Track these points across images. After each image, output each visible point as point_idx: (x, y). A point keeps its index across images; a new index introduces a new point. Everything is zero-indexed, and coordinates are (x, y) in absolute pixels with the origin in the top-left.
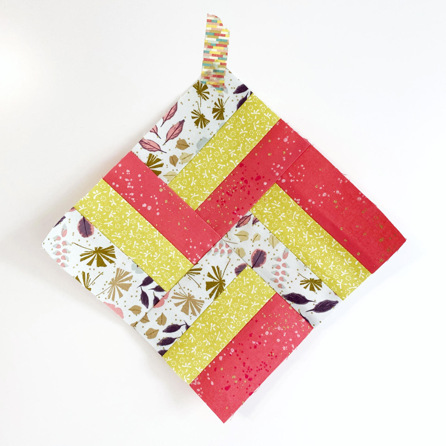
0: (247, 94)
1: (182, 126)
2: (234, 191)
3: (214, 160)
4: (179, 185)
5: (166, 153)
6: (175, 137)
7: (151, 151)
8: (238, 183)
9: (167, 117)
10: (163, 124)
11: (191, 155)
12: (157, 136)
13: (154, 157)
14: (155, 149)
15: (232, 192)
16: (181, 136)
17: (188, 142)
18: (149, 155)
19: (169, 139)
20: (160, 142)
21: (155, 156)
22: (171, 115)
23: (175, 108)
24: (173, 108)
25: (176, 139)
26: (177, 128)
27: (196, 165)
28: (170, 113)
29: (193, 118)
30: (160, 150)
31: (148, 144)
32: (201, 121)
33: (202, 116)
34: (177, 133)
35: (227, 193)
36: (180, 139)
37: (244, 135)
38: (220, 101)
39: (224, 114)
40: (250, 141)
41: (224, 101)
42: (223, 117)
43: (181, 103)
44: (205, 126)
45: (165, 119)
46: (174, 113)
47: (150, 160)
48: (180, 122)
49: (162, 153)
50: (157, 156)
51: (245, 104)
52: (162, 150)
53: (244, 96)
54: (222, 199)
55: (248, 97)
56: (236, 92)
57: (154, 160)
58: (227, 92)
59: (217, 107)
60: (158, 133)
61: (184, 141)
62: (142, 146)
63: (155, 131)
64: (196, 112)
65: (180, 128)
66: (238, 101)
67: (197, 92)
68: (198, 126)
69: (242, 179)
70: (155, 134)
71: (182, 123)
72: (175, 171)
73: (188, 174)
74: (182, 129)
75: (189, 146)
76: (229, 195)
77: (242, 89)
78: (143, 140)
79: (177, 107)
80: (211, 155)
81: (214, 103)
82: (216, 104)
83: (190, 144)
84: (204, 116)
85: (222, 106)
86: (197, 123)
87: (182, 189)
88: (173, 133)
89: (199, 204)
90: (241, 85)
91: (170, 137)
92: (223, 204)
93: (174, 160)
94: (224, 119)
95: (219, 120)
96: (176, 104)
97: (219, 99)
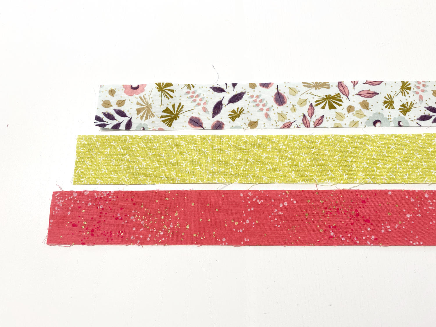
0: (434, 116)
1: (374, 96)
5: (350, 101)
6: (365, 97)
7: (341, 92)
9: (370, 83)
10: (363, 84)
11: (365, 115)
14: (345, 94)
16: (369, 100)
17: (370, 106)
19: (359, 95)
20: (352, 92)
24: (378, 82)
25: (365, 99)
28: (373, 83)
29: (385, 97)
30: (347, 97)
31: (343, 87)
32: (389, 104)
34: (368, 96)
36: (367, 100)
38: (412, 104)
39: (408, 113)
41: (415, 106)
43: (385, 84)
44: (389, 108)
45: (367, 82)
46: (376, 85)
47: (336, 96)
49: (347, 99)
52: (349, 97)
53: (430, 115)
57: (338, 99)
58: (421, 103)
59: (406, 105)
60: (355, 86)
61: (368, 103)
63: (355, 84)
65: (372, 95)
66: (424, 114)
67: (401, 87)
68: (384, 104)
71: (375, 94)
72: (346, 116)
74: (373, 97)
77: (432, 110)
78: (342, 83)
81: (407, 101)
82: (407, 103)
83: (370, 109)
84: (393, 103)
85: (410, 108)
86: (385, 102)
88: (365, 94)
93: (350, 109)
95: (402, 113)
96: (381, 82)
97: (412, 102)
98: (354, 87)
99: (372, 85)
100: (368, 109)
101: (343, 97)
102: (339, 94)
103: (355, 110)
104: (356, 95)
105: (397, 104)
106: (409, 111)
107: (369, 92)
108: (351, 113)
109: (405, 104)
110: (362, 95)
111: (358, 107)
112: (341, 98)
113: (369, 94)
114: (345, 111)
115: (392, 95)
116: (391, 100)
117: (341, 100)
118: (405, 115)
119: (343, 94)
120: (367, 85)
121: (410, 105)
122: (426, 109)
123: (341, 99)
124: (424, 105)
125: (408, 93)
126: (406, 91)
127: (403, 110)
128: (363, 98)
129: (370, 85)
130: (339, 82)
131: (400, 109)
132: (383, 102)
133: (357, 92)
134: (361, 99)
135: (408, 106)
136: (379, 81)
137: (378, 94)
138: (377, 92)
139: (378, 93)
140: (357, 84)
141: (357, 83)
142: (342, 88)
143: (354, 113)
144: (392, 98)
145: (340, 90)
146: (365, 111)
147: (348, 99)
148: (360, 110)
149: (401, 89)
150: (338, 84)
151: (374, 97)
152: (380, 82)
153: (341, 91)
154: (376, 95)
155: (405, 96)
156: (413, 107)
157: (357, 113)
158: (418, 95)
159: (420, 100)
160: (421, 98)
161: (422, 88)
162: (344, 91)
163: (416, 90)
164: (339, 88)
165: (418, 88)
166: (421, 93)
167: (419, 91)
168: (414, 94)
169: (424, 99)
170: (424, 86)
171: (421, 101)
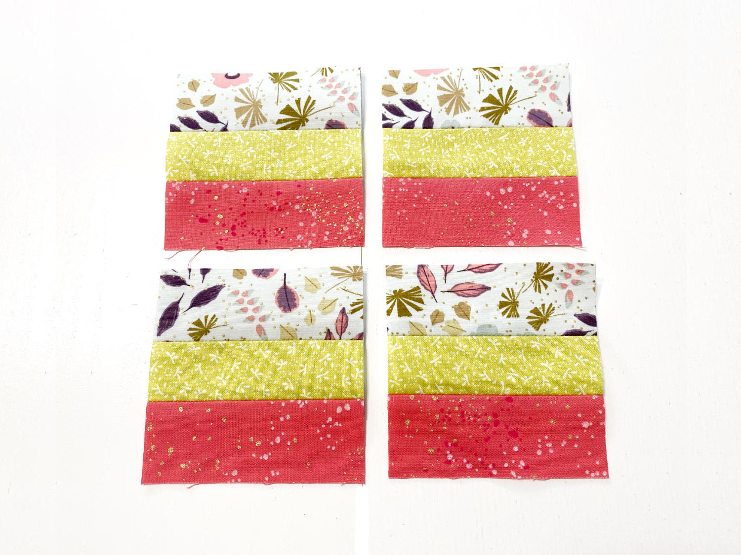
0: (590, 331)
1: (482, 292)
2: (472, 418)
3: (483, 362)
4: (416, 349)
5: (437, 302)
6: (464, 296)
7: (422, 285)
9: (475, 268)
10: (462, 271)
11: (462, 330)
12: (444, 276)
14: (429, 288)
15: (469, 418)
16: (471, 301)
17: (472, 313)
18: (416, 286)
19: (454, 292)
20: (441, 286)
21: (422, 293)
22: (481, 269)
24: (491, 266)
25: (463, 300)
26: (475, 289)
30: (433, 294)
31: (426, 276)
32: (510, 307)
33: (515, 304)
34: (469, 294)
35: (462, 412)
36: (466, 302)
37: (544, 371)
38: (551, 308)
39: (543, 326)
41: (556, 312)
42: (539, 327)
43: (506, 268)
44: (509, 316)
45: (470, 268)
46: (486, 271)
47: (413, 292)
48: (484, 285)
49: (431, 298)
51: (577, 338)
52: (435, 295)
53: (584, 330)
54: (449, 413)
55: (588, 333)
56: (579, 317)
57: (417, 297)
58: (568, 307)
59: (541, 311)
60: (448, 275)
61: (469, 308)
62: (418, 272)
63: (447, 270)
64: (513, 292)
65: (477, 292)
66: (572, 329)
67: (535, 273)
68: (500, 308)
69: (495, 415)
70: (444, 272)
71: (485, 289)
72: (428, 329)
73: (438, 347)
74: (479, 294)
76: (462, 417)
77: (590, 320)
78: (426, 267)
79: (495, 268)
80: (485, 353)
81: (543, 302)
82: (543, 306)
83: (473, 317)
84: (518, 306)
85: (548, 315)
86: (502, 305)
88: (465, 290)
89: (417, 392)
90: (592, 315)
91: (457, 291)
92: (444, 420)
93: (437, 317)
95: (531, 326)
96: (498, 265)
97: (551, 305)
98: (446, 276)
99: (480, 272)
100: (468, 318)
101: (425, 294)
102: (418, 288)
103: (446, 319)
104: (448, 291)
105: (524, 310)
106: (545, 323)
107: (472, 286)
108: (438, 325)
109: (538, 307)
110: (459, 293)
111: (450, 315)
112: (421, 295)
113: (473, 289)
114: (428, 321)
115: (516, 291)
116: (515, 300)
117: (421, 299)
118: (537, 330)
119: (426, 288)
120: (470, 272)
121: (548, 310)
122: (576, 319)
123: (422, 297)
124: (574, 310)
125: (546, 286)
126: (542, 281)
127: (534, 320)
128: (461, 297)
129: (476, 272)
130: (419, 266)
131: (529, 318)
132: (499, 303)
133: (449, 286)
134: (457, 300)
135: (544, 313)
136: (493, 264)
137: (489, 289)
138: (487, 285)
139: (489, 286)
140: (452, 272)
141: (451, 270)
142: (424, 277)
143: (443, 324)
144: (516, 296)
145: (421, 281)
146: (463, 323)
147: (433, 298)
148: (454, 320)
149: (534, 279)
150: (418, 268)
151: (482, 295)
152: (494, 266)
153: (423, 283)
155: (540, 292)
156: (552, 315)
157: (448, 326)
158: (565, 291)
159: (566, 301)
160: (570, 296)
161: (575, 276)
162: (428, 284)
163: (563, 280)
164: (419, 276)
165: (567, 276)
166: (571, 287)
167: (568, 282)
168: (558, 289)
169: (575, 300)
170: (579, 272)
171: (569, 302)
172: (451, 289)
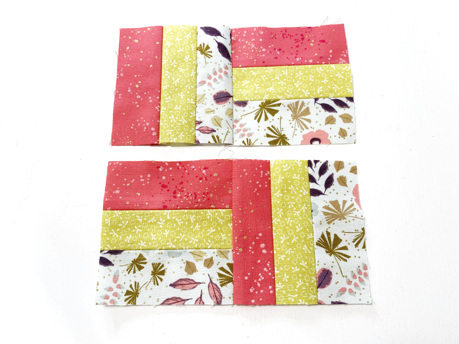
0: (105, 253)
1: (176, 282)
2: (190, 195)
3: (180, 231)
4: (224, 239)
5: (208, 275)
6: (189, 279)
7: (219, 288)
8: (181, 198)
9: (179, 301)
10: (189, 299)
11: (192, 253)
12: (202, 295)
13: (221, 281)
14: (215, 287)
15: (192, 195)
16: (184, 275)
17: (184, 266)
18: (223, 287)
19: (196, 283)
20: (204, 288)
21: (219, 281)
22: (175, 300)
23: (167, 302)
24: (169, 303)
25: (190, 277)
26: (181, 285)
27: (196, 242)
28: (175, 301)
29: (161, 280)
30: (211, 281)
31: (215, 296)
32: (158, 271)
33: (154, 273)
34: (185, 280)
35: (195, 198)
36: (187, 275)
37: (140, 226)
38: (129, 270)
39: (136, 257)
40: (140, 218)
41: (126, 267)
42: (139, 256)
43: (158, 301)
44: (159, 264)
45: (183, 302)
46: (172, 299)
47: (226, 282)
48: (174, 288)
49: (212, 278)
50: (218, 280)
51: (115, 248)
52: (209, 280)
53: (109, 254)
54: (204, 198)
55: (106, 252)
56: (111, 264)
57: (223, 278)
58: (118, 271)
59: (136, 268)
60: (199, 296)
61: (186, 270)
62: (221, 299)
63: (200, 301)
64: (154, 282)
65: (179, 283)
66: (117, 255)
67: (138, 296)
68: (165, 270)
69: (175, 197)
70: (203, 298)
71: (174, 285)
72: (216, 254)
73: (210, 241)
74: (178, 281)
75: (187, 262)
76: (196, 195)
77: (104, 262)
78: (216, 303)
79: (165, 301)
80: (178, 237)
81: (134, 274)
82: (134, 272)
83: (184, 263)
84: (152, 272)
85: (132, 265)
86: (163, 273)
87: (225, 235)
88: (188, 284)
89: (224, 210)
90: (102, 265)
91: (194, 283)
92: (208, 193)
93: (209, 263)
94: (141, 254)
95: (144, 257)
96: (163, 304)
97: (129, 273)
101: (216, 281)
103: (203, 262)
104: (200, 283)
105: (148, 269)
106: (134, 259)
107: (182, 287)
108: (209, 257)
109: (138, 271)
111: (200, 265)
113: (183, 284)
114: (216, 259)
115: (152, 283)
116: (154, 277)
117: (220, 277)
119: (216, 285)
120: (183, 298)
121: (131, 269)
122: (113, 263)
124: (113, 269)
125: (131, 286)
126: (133, 290)
128: (191, 278)
129: (180, 298)
130: (220, 304)
131: (145, 263)
132: (165, 274)
134: (195, 277)
137: (171, 285)
138: (172, 288)
141: (197, 300)
142: (217, 294)
143: (205, 258)
144: (152, 280)
145: (219, 292)
146: (192, 259)
148: (197, 261)
149: (139, 292)
150: (221, 302)
151: (176, 280)
152: (165, 303)
153: (218, 290)
154: (174, 283)
155: (135, 282)
156: (129, 265)
157: (201, 257)
158: (118, 283)
159: (118, 276)
160: (115, 279)
161: (110, 294)
162: (215, 290)
163: (119, 291)
164: (221, 295)
165: (115, 295)
166: (114, 286)
167: (116, 290)
168: (123, 284)
169: (112, 276)
170: (107, 297)
171: (116, 275)
172: (198, 286)
